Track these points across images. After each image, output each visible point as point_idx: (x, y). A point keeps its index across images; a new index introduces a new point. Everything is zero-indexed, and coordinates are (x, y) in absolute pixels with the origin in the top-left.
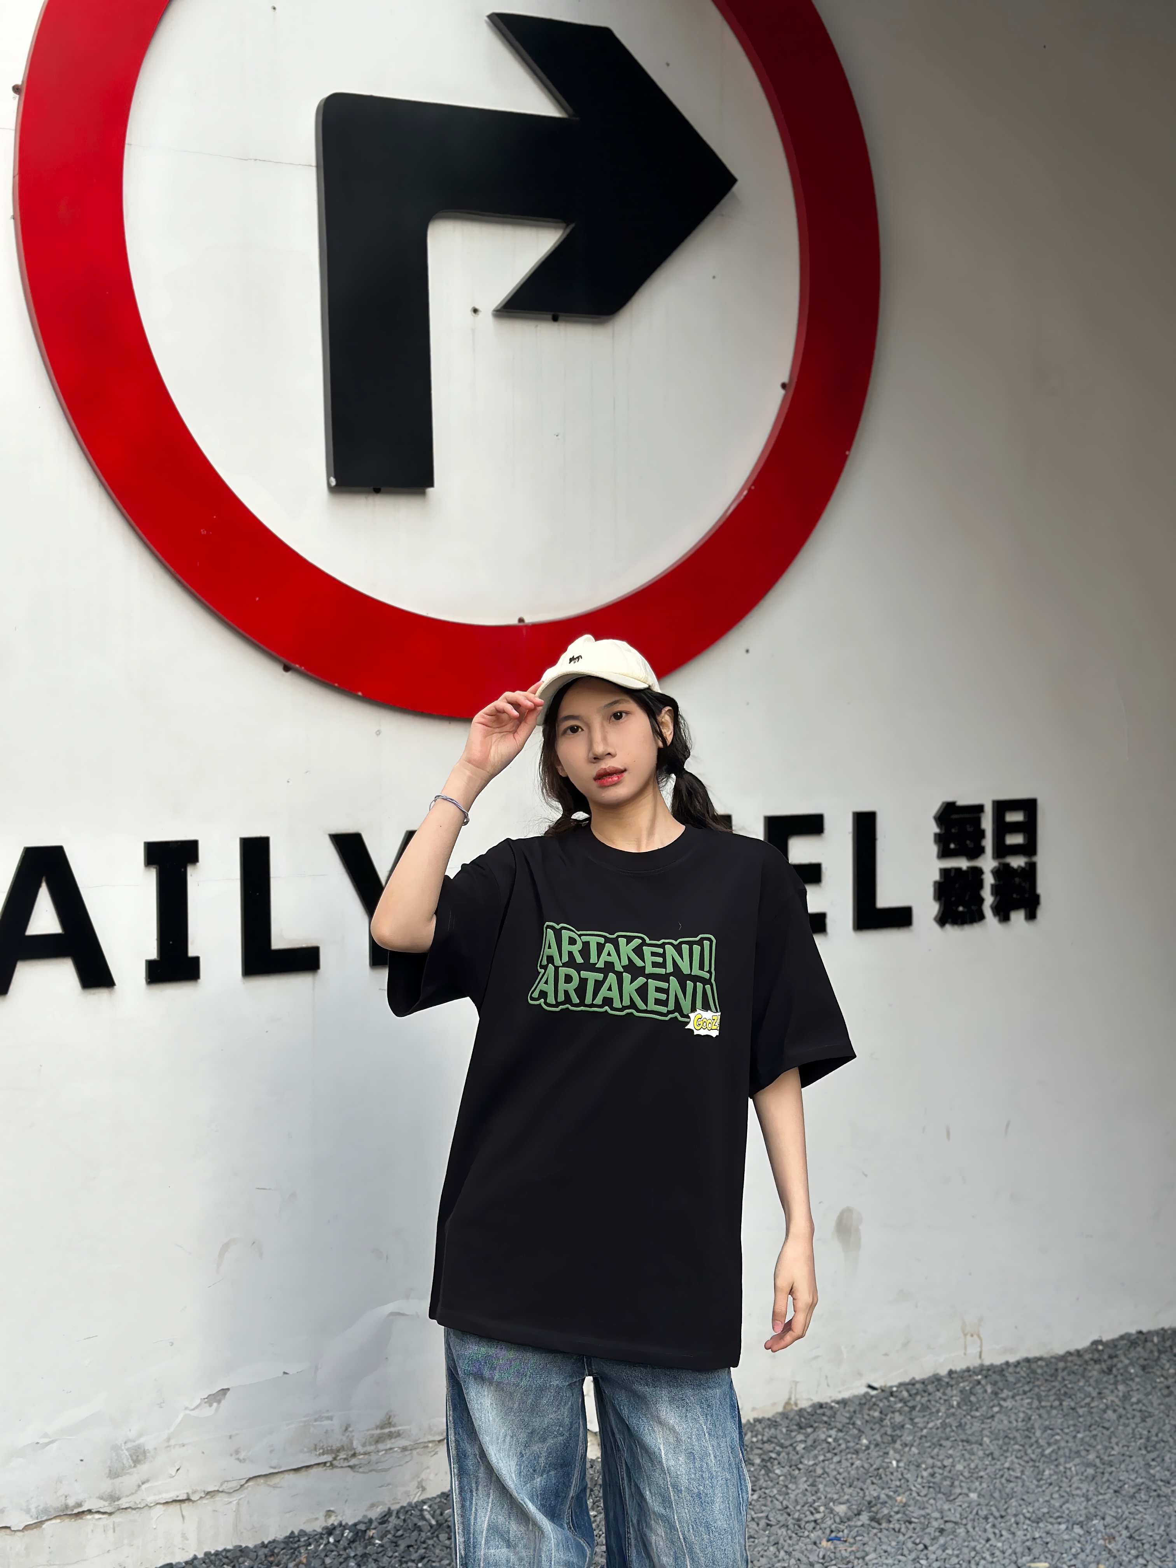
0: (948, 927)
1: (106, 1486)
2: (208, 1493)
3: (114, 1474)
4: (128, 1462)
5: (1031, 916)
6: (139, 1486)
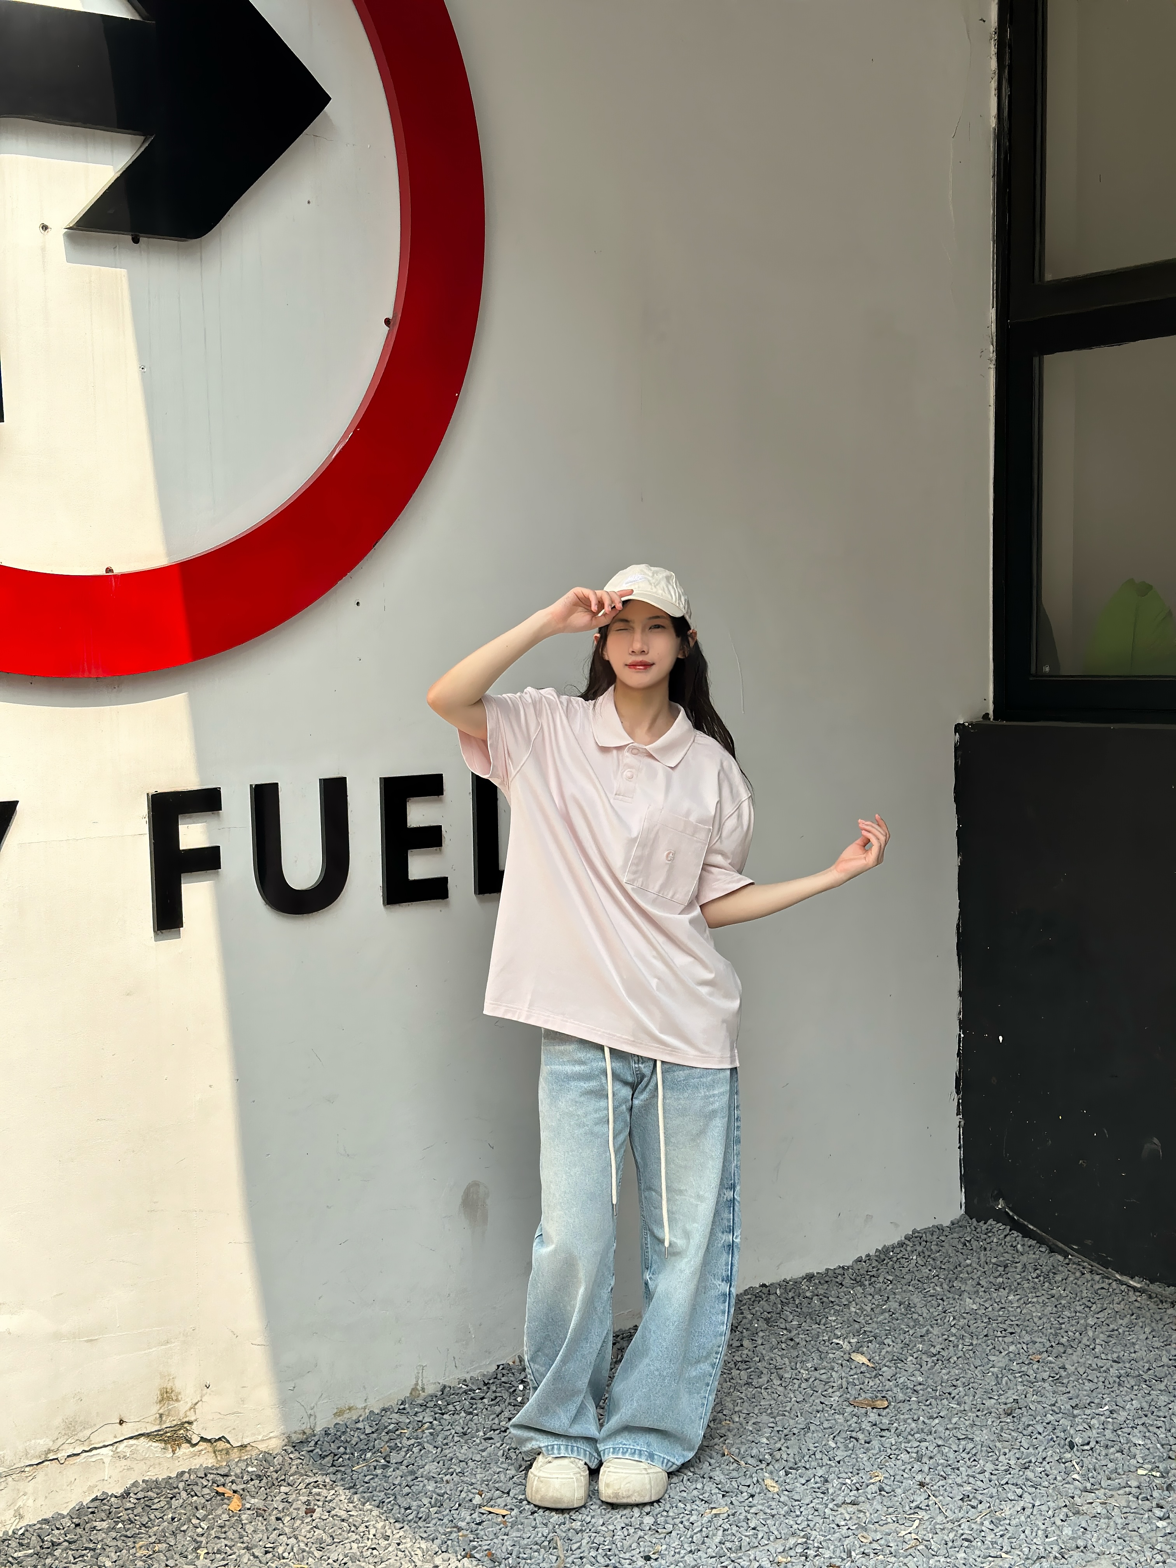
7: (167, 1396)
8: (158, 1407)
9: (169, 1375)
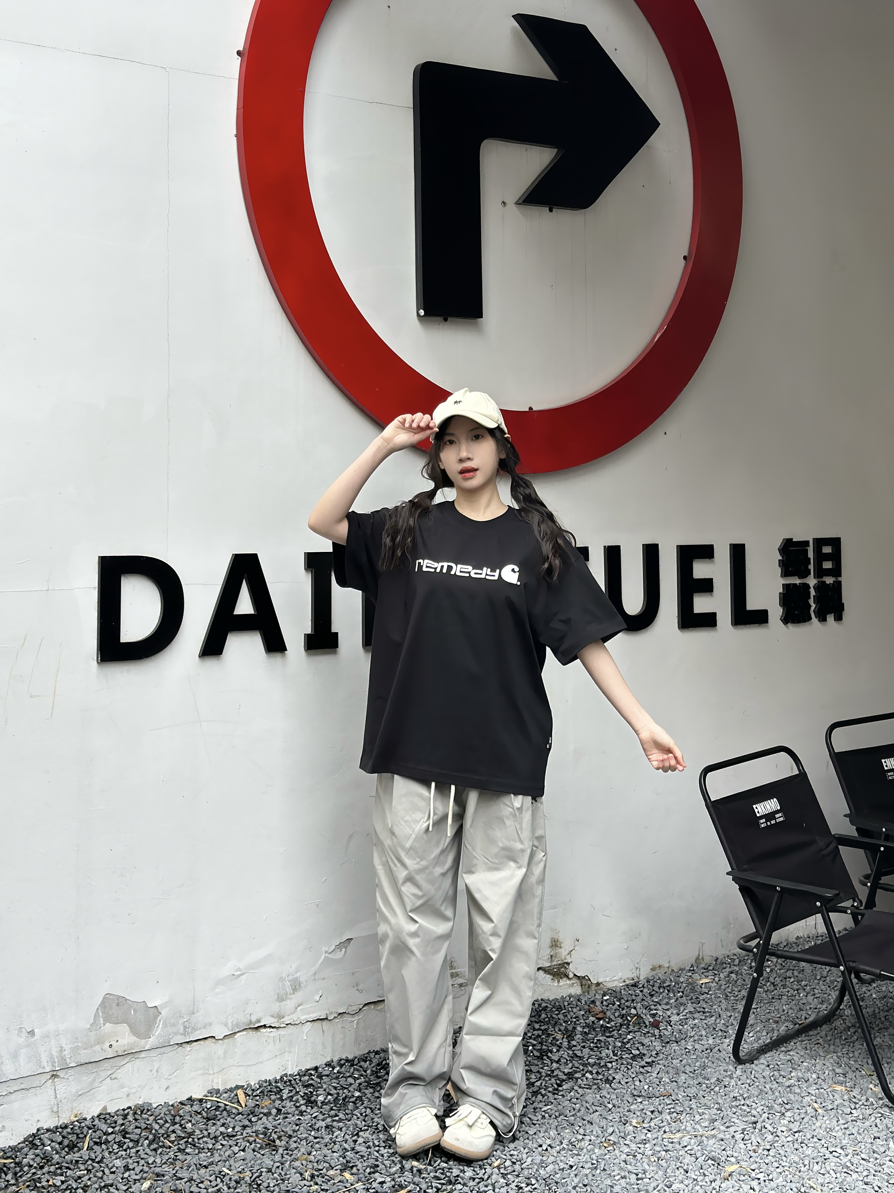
0: (789, 624)
1: (276, 1007)
2: (340, 1014)
3: (281, 999)
4: (289, 990)
5: (839, 618)
6: (296, 1008)
7: (555, 944)
8: (550, 950)
9: (556, 930)
